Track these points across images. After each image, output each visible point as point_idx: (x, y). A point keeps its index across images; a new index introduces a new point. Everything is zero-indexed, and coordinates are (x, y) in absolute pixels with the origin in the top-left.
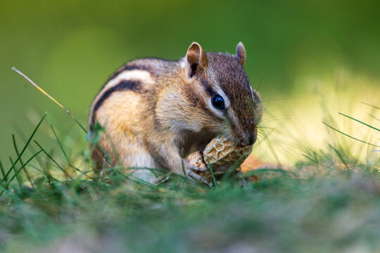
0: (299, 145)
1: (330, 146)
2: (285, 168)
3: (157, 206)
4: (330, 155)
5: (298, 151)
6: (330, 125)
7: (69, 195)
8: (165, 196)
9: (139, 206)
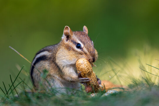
0: (130, 77)
1: (143, 78)
2: (124, 87)
3: (71, 104)
4: (142, 81)
5: (129, 80)
6: (142, 69)
7: (34, 100)
8: (74, 100)
9: (63, 104)
